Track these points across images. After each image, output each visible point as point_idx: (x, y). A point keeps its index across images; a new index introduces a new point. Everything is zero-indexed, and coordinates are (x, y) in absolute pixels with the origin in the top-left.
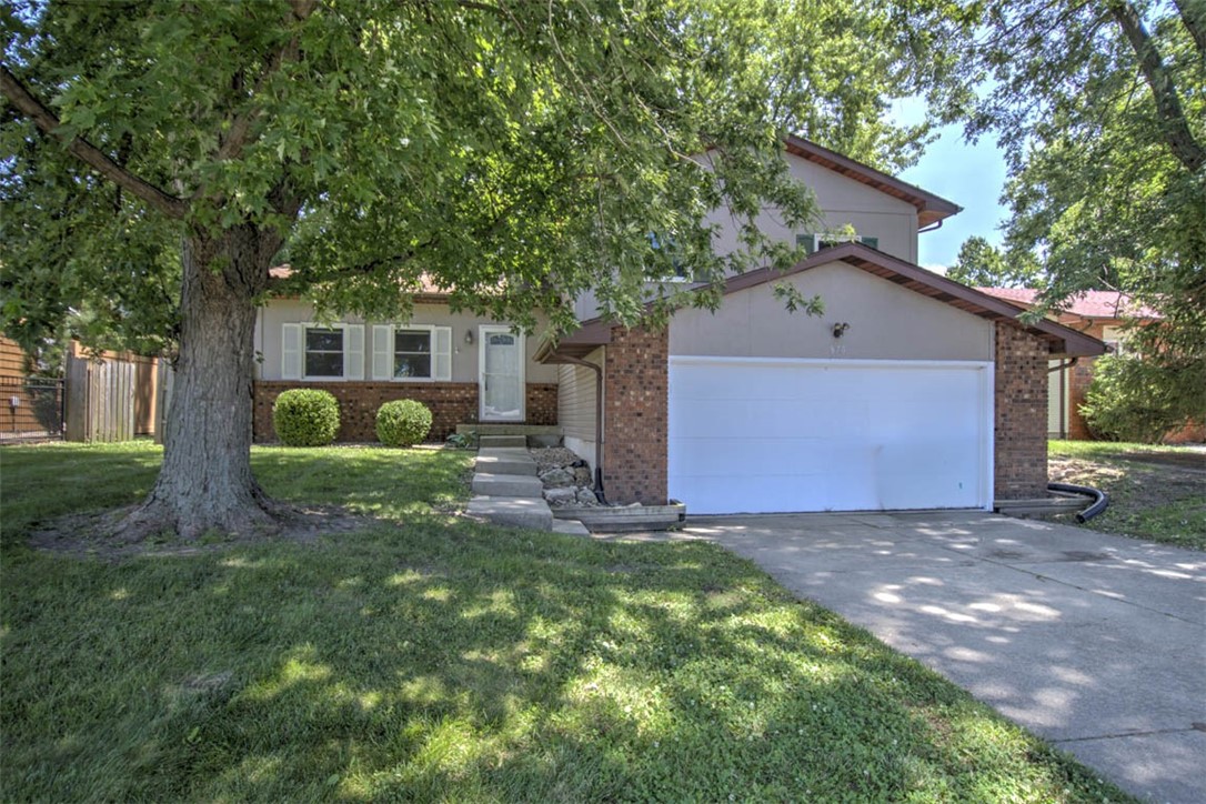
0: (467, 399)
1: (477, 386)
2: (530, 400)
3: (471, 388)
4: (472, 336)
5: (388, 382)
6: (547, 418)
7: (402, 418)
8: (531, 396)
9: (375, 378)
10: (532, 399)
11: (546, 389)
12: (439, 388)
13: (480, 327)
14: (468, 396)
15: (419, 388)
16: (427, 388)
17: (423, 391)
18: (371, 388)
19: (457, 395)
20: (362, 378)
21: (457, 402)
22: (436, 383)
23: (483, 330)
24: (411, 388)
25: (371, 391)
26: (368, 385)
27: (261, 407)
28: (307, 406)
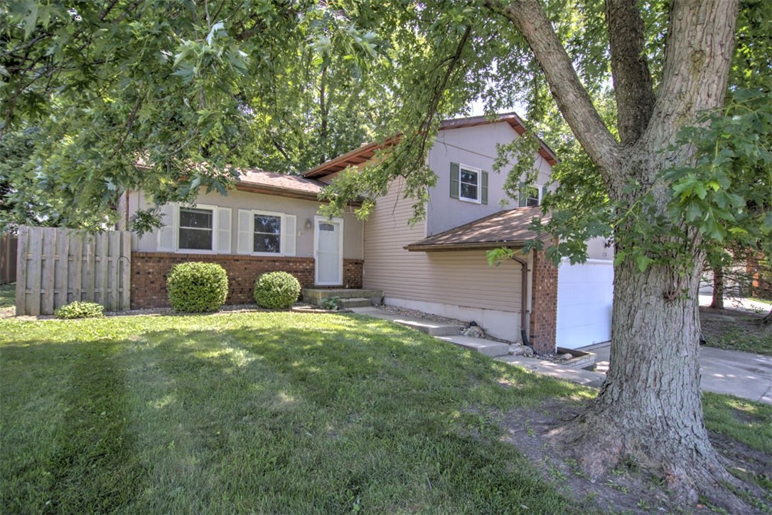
0: (307, 269)
1: (313, 261)
2: (346, 271)
3: (310, 262)
4: (309, 223)
5: (250, 256)
6: (357, 284)
7: (285, 287)
8: (348, 268)
9: (240, 252)
10: (348, 270)
11: (356, 263)
12: (288, 262)
13: (315, 217)
14: (308, 267)
15: (274, 261)
16: (281, 261)
17: (277, 264)
18: (238, 260)
19: (301, 267)
20: (228, 252)
21: (301, 272)
22: (286, 257)
23: (317, 220)
24: (268, 261)
25: (238, 263)
26: (236, 258)
27: (138, 276)
28: (209, 278)
